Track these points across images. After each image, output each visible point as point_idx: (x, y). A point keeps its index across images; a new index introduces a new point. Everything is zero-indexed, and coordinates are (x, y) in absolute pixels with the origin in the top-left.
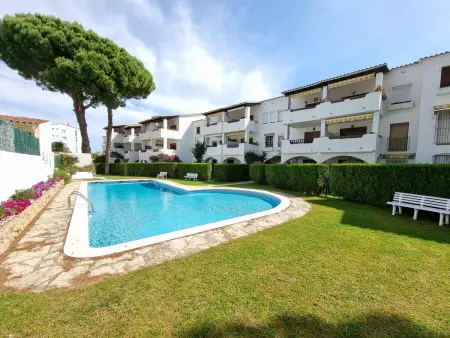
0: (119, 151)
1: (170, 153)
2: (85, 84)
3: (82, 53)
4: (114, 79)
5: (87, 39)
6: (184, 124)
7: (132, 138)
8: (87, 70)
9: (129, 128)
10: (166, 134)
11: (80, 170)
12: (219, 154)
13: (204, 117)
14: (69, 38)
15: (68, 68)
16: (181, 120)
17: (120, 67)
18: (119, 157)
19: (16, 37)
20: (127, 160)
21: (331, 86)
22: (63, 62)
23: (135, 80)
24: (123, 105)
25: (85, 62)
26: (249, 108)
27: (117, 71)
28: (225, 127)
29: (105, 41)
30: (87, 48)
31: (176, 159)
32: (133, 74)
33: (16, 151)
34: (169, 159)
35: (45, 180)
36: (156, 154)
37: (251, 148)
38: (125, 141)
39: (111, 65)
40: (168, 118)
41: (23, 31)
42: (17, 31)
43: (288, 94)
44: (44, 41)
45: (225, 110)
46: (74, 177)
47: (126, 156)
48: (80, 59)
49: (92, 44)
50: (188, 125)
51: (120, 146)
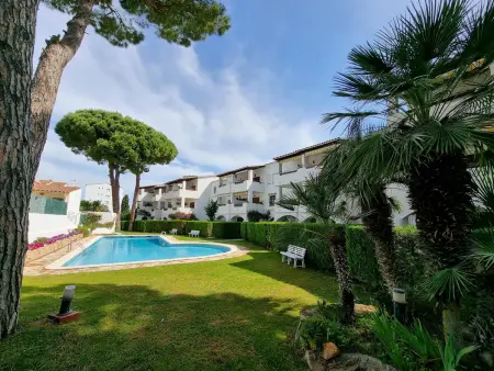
0: (148, 209)
1: (187, 211)
2: (116, 157)
3: (116, 134)
4: (139, 152)
5: (123, 124)
6: (202, 185)
7: (159, 197)
8: (118, 147)
9: (157, 188)
10: (184, 193)
11: (101, 226)
12: (227, 213)
13: (218, 178)
14: (109, 125)
15: (105, 147)
16: (199, 181)
17: (145, 143)
18: (146, 215)
19: (72, 127)
20: (152, 218)
21: (307, 154)
22: (102, 142)
23: (157, 151)
24: (147, 171)
25: (118, 141)
26: (251, 172)
27: (141, 146)
28: (232, 188)
29: (136, 123)
30: (121, 130)
31: (193, 217)
32: (154, 147)
33: (46, 212)
34: (185, 217)
35: (67, 233)
36: (174, 212)
37: (255, 207)
38: (153, 200)
39: (138, 141)
40: (187, 180)
41: (77, 124)
42: (74, 123)
43: (279, 160)
44: (90, 128)
45: (234, 172)
46: (94, 232)
47: (153, 214)
48: (114, 140)
49: (126, 127)
50: (207, 185)
51: (148, 204)
